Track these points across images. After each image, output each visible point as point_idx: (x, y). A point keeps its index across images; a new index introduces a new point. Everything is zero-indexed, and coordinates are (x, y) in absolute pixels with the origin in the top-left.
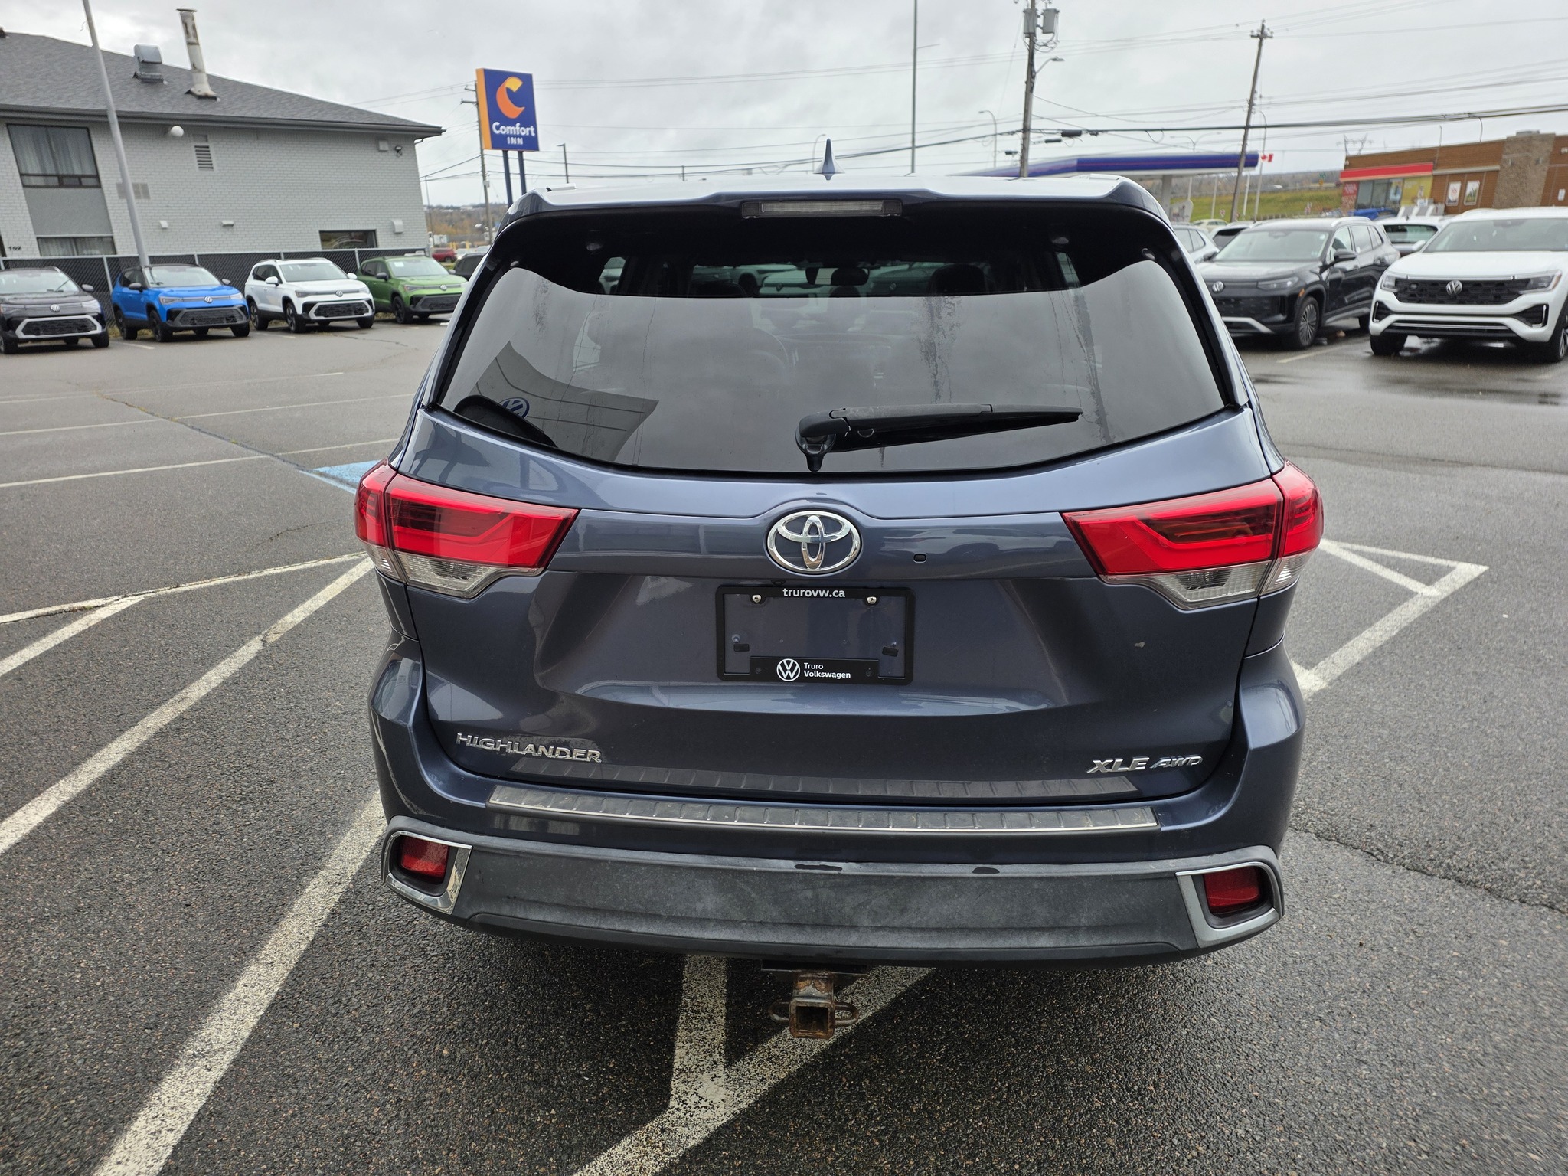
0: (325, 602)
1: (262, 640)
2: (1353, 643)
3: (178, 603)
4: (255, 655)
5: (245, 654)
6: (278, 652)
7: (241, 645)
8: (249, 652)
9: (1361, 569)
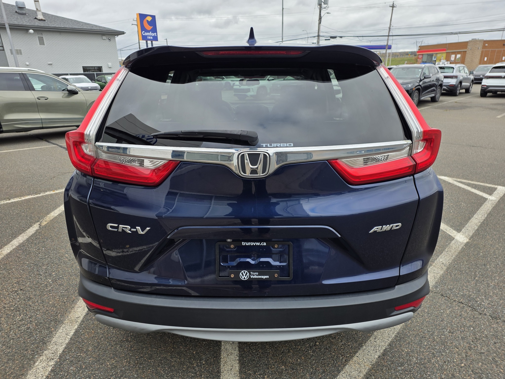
1: (39, 225)
2: (472, 220)
3: (8, 208)
4: (35, 232)
5: (31, 231)
6: (45, 230)
7: (30, 227)
8: (33, 230)
9: (463, 189)
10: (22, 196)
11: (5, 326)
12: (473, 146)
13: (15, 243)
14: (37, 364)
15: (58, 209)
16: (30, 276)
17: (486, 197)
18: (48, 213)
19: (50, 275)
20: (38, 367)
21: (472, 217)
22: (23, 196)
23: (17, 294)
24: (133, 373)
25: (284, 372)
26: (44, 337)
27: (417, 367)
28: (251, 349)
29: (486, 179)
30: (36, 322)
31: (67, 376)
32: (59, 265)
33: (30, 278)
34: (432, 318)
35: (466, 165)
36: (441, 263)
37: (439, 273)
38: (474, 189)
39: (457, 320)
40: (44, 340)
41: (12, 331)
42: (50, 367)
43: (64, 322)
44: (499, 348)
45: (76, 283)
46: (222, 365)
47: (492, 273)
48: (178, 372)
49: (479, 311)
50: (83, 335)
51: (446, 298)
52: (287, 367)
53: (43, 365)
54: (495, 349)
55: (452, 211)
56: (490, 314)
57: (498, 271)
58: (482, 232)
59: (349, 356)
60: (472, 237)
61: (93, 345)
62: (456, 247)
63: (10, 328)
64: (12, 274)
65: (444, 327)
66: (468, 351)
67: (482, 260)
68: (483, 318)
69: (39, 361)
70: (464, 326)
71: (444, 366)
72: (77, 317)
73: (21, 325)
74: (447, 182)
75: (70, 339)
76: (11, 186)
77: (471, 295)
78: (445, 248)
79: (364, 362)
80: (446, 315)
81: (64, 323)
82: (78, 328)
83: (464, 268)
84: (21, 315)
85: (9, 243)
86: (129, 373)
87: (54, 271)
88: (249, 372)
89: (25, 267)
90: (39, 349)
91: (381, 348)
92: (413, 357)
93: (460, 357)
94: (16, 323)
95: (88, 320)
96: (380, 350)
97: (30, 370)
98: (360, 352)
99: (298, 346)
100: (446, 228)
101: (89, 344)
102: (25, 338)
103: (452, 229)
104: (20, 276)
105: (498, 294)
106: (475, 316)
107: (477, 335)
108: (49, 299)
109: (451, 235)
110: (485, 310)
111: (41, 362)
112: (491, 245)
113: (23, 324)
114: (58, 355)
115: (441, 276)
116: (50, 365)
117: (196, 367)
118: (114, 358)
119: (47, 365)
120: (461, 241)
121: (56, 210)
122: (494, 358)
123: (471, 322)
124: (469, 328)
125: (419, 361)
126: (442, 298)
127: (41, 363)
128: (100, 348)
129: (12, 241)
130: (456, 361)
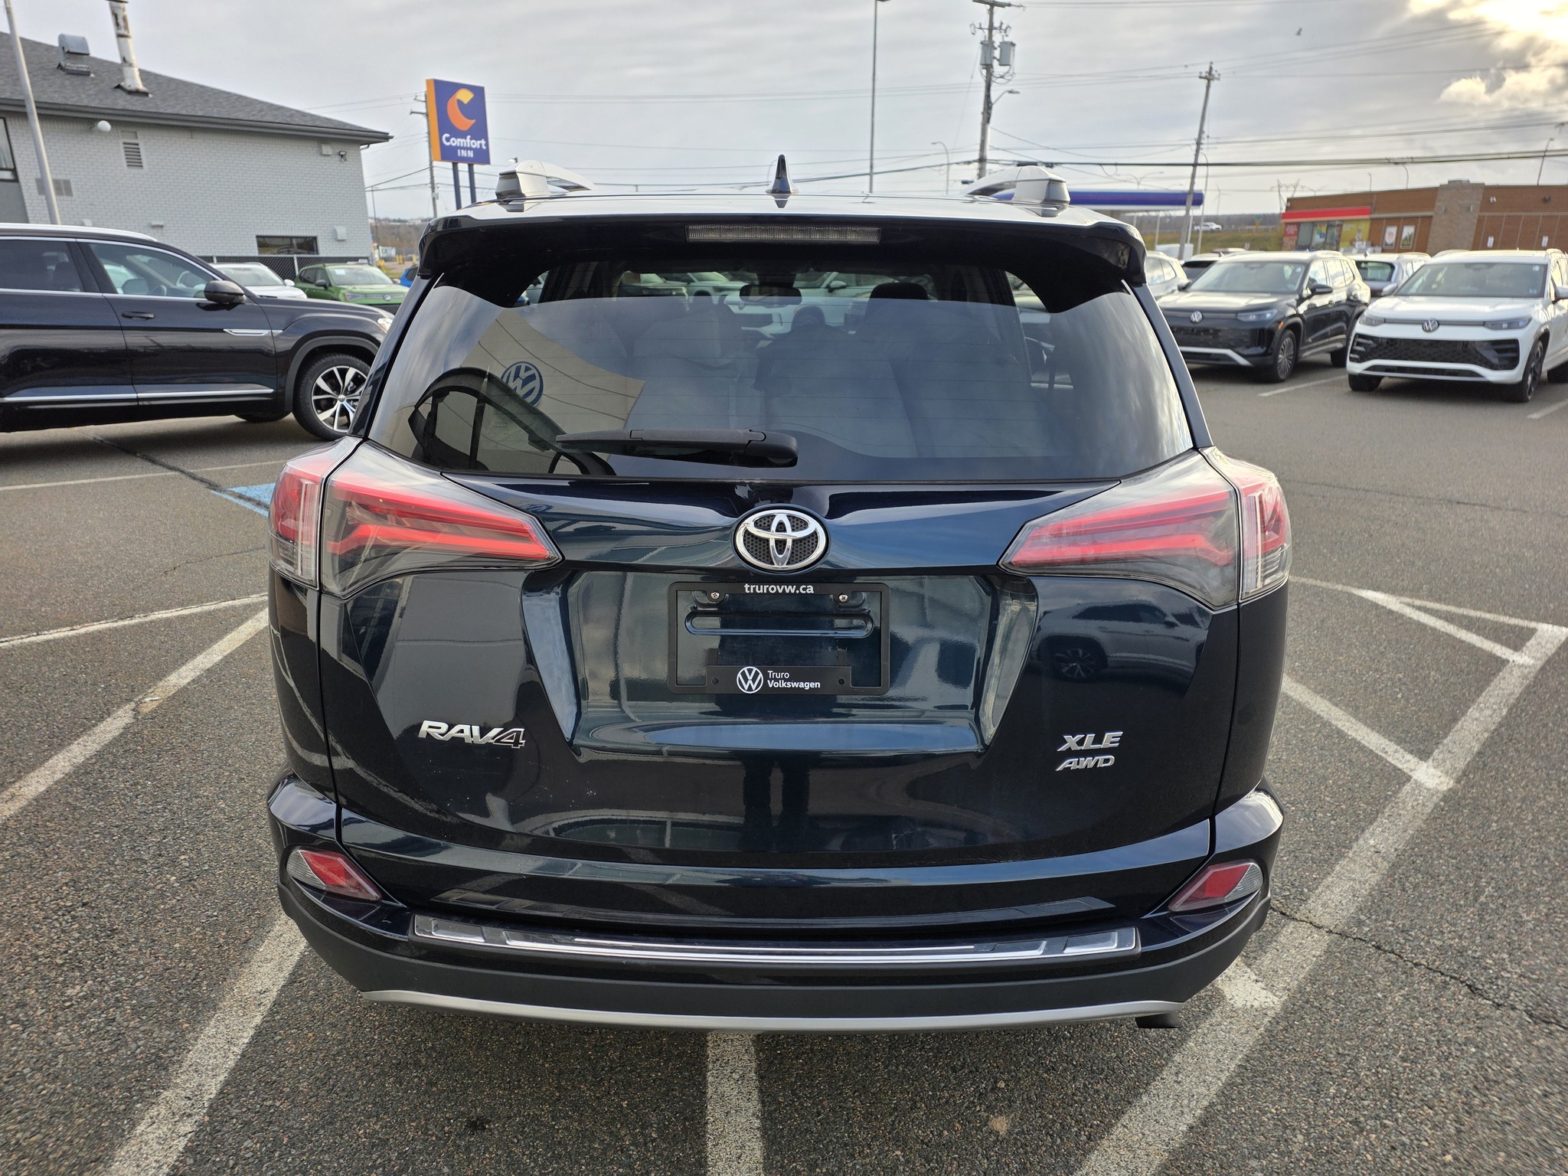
0: (220, 658)
1: (133, 710)
2: (1462, 726)
3: (35, 657)
4: (121, 731)
5: (108, 729)
6: (152, 727)
7: (106, 716)
8: (114, 726)
9: (1434, 629)
10: (76, 623)
11: (39, 1013)
12: (1458, 503)
13: (62, 764)
14: (140, 1129)
15: (190, 665)
16: (112, 863)
17: (1504, 657)
18: (161, 675)
19: (174, 862)
20: (145, 1137)
21: (1464, 714)
22: (81, 622)
23: (73, 917)
24: (438, 1163)
25: (901, 1168)
26: (161, 1050)
27: (1307, 1160)
28: (799, 1098)
29: (1501, 601)
30: (134, 1002)
31: (233, 1168)
32: (198, 834)
33: (112, 869)
34: (1348, 1014)
35: (1439, 559)
36: (1373, 849)
37: (1367, 881)
38: (1464, 631)
39: (1427, 1022)
40: (161, 1058)
41: (61, 1028)
42: (182, 1138)
43: (221, 1005)
44: (1559, 1111)
45: (252, 888)
46: (710, 1144)
47: (1528, 885)
48: (577, 1162)
49: (1492, 996)
50: (280, 1044)
51: (1392, 955)
52: (911, 1152)
53: (160, 1131)
54: (1545, 1113)
55: (1399, 696)
56: (1527, 1006)
57: (1546, 879)
58: (1493, 761)
59: (1098, 1125)
60: (1465, 773)
61: (311, 1074)
62: (1415, 803)
63: (55, 1018)
64: (56, 857)
65: (1386, 1043)
66: (1465, 1118)
67: (1499, 845)
68: (1504, 1018)
69: (147, 1120)
70: (1450, 1040)
71: (1392, 1161)
72: (259, 990)
73: (88, 1012)
74: (1383, 607)
75: (239, 1057)
76: (43, 594)
77: (1465, 949)
78: (1384, 807)
79: (1147, 1143)
80: (1391, 1008)
81: (220, 1009)
82: (265, 1025)
83: (1444, 867)
84: (86, 982)
85: (43, 762)
86: (427, 1161)
87: (183, 850)
88: (794, 1164)
89: (94, 837)
90: (145, 1083)
91: (1197, 1102)
92: (1294, 1129)
93: (1439, 1133)
94: (72, 1005)
95: (294, 1000)
96: (1192, 1109)
97: (121, 1145)
98: (1133, 1112)
99: (943, 1091)
100: (1383, 746)
101: (300, 1072)
102: (101, 1050)
103: (1402, 750)
104: (80, 865)
105: (1548, 947)
106: (1482, 1013)
107: (1490, 1070)
108: (171, 934)
109: (1400, 766)
110: (1512, 994)
111: (154, 1123)
112: (1523, 800)
113: (95, 1009)
114: (206, 1105)
115: (1373, 889)
116: (182, 1133)
117: (631, 1148)
118: (377, 1116)
119: (173, 1132)
120: (1431, 787)
121: (184, 667)
122: (1544, 1137)
123: (1470, 1029)
124: (1464, 1048)
125: (1313, 1144)
126: (1380, 955)
127: (155, 1126)
128: (334, 1086)
129: (51, 757)
130: (1429, 1148)
